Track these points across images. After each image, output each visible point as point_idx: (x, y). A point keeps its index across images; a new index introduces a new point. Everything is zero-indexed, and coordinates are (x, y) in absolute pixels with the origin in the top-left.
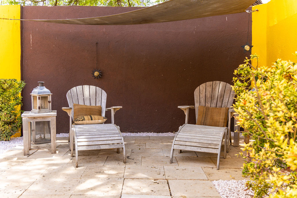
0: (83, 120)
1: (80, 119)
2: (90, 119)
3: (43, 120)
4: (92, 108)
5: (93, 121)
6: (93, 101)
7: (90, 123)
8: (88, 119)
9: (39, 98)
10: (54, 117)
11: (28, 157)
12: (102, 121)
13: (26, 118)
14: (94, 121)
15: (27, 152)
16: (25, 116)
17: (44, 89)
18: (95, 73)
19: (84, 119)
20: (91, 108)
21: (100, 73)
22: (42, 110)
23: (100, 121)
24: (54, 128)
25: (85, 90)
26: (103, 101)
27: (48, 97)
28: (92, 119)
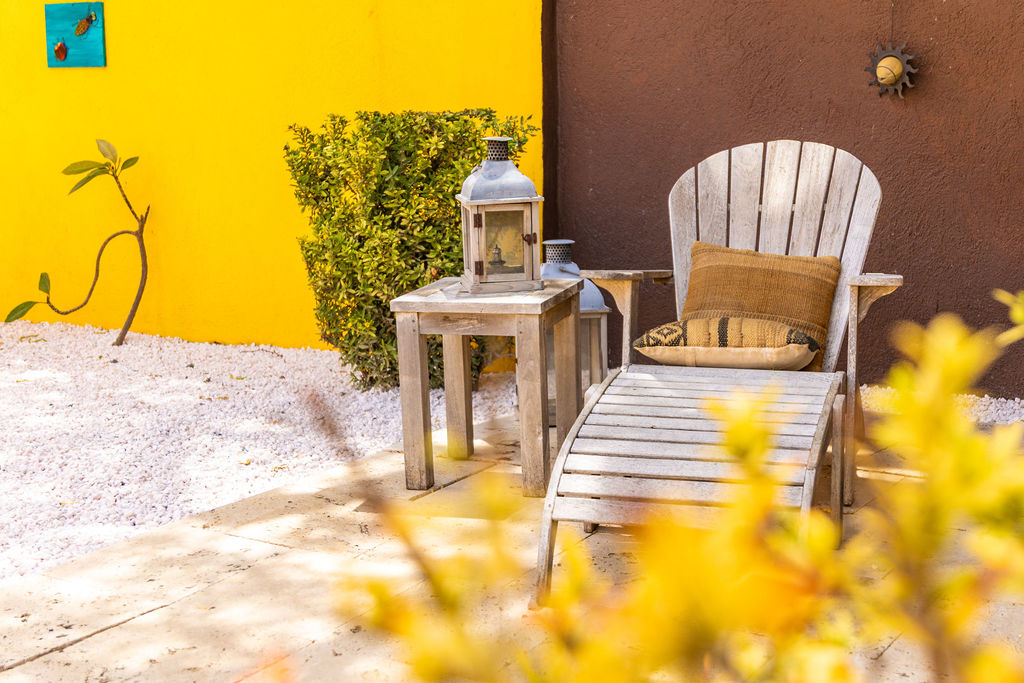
0: (675, 343)
1: (662, 338)
2: (715, 337)
3: (481, 329)
4: (780, 272)
5: (730, 353)
6: (804, 231)
7: (711, 359)
8: (704, 339)
9: (478, 218)
10: (531, 319)
11: (413, 499)
12: (779, 353)
13: (409, 316)
14: (732, 349)
15: (418, 476)
16: (405, 307)
17: (507, 174)
18: (881, 64)
19: (684, 336)
20: (776, 268)
21: (909, 62)
22: (491, 278)
23: (770, 354)
24: (530, 373)
25: (775, 168)
26: (855, 228)
27: (522, 212)
28: (723, 342)
